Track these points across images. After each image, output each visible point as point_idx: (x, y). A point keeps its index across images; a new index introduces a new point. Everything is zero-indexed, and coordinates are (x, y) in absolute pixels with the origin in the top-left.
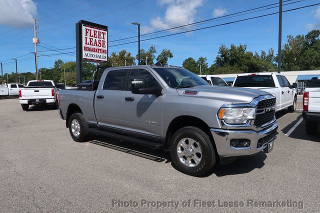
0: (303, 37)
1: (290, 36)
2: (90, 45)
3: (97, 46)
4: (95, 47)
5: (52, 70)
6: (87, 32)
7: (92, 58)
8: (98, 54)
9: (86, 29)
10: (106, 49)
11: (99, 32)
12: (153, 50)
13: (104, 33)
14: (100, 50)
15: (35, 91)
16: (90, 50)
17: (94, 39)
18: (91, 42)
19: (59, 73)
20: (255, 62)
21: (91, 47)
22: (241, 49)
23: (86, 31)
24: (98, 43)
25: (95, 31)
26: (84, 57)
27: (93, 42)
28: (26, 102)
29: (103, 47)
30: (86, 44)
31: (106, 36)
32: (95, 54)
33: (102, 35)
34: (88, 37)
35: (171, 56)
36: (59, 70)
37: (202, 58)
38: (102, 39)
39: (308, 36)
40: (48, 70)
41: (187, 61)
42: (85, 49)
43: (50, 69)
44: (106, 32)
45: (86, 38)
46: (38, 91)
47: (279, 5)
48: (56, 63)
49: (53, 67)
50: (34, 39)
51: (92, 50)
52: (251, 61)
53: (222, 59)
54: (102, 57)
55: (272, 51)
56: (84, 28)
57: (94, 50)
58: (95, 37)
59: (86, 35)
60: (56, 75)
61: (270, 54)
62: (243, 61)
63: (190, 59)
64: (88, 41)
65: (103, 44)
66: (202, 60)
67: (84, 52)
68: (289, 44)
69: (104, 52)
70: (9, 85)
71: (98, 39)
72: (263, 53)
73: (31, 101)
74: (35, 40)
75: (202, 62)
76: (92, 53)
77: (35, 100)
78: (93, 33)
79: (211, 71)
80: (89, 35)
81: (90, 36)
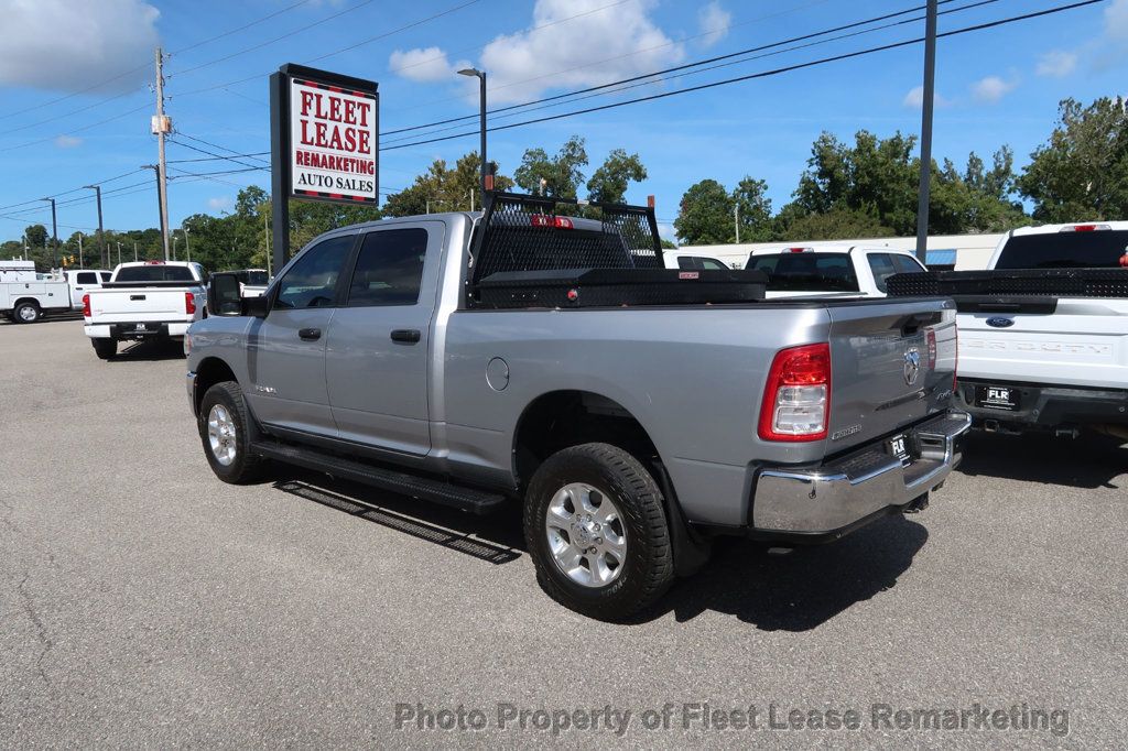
0: (1118, 106)
1: (1070, 103)
2: (319, 144)
3: (340, 148)
4: (336, 153)
5: (228, 222)
6: (306, 104)
7: (324, 189)
8: (344, 176)
9: (304, 94)
10: (371, 157)
11: (347, 103)
12: (575, 153)
13: (365, 107)
14: (353, 161)
15: (135, 298)
16: (315, 161)
17: (331, 125)
18: (320, 135)
19: (253, 234)
20: (941, 195)
21: (321, 151)
23: (304, 99)
24: (343, 139)
25: (333, 100)
26: (296, 185)
27: (329, 135)
28: (105, 332)
29: (361, 151)
30: (304, 141)
31: (371, 116)
32: (335, 174)
33: (358, 113)
34: (312, 119)
35: (640, 175)
36: (252, 221)
37: (751, 182)
38: (357, 127)
40: (215, 223)
41: (695, 190)
42: (299, 160)
43: (223, 217)
44: (372, 102)
45: (304, 123)
46: (143, 298)
47: (924, 13)
48: (242, 197)
49: (233, 212)
50: (154, 120)
51: (324, 163)
53: (823, 184)
54: (357, 185)
55: (1008, 158)
56: (296, 90)
57: (332, 163)
58: (333, 119)
59: (304, 113)
60: (241, 240)
61: (998, 168)
62: (900, 193)
63: (708, 185)
64: (312, 133)
65: (363, 142)
66: (750, 188)
67: (297, 171)
68: (1065, 129)
69: (363, 167)
70: (73, 274)
71: (343, 127)
72: (975, 162)
73: (121, 330)
74: (158, 123)
75: (750, 197)
76: (324, 172)
77: (132, 326)
78: (326, 107)
79: (776, 228)
80: (312, 111)
81: (318, 116)
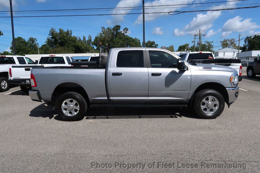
0: (111, 29)
1: (103, 27)
20: (80, 45)
22: (68, 33)
37: (32, 38)
39: (114, 29)
52: (77, 44)
53: (53, 40)
55: (91, 37)
61: (89, 39)
63: (20, 38)
66: (32, 40)
68: (102, 33)
72: (84, 38)
75: (32, 42)
